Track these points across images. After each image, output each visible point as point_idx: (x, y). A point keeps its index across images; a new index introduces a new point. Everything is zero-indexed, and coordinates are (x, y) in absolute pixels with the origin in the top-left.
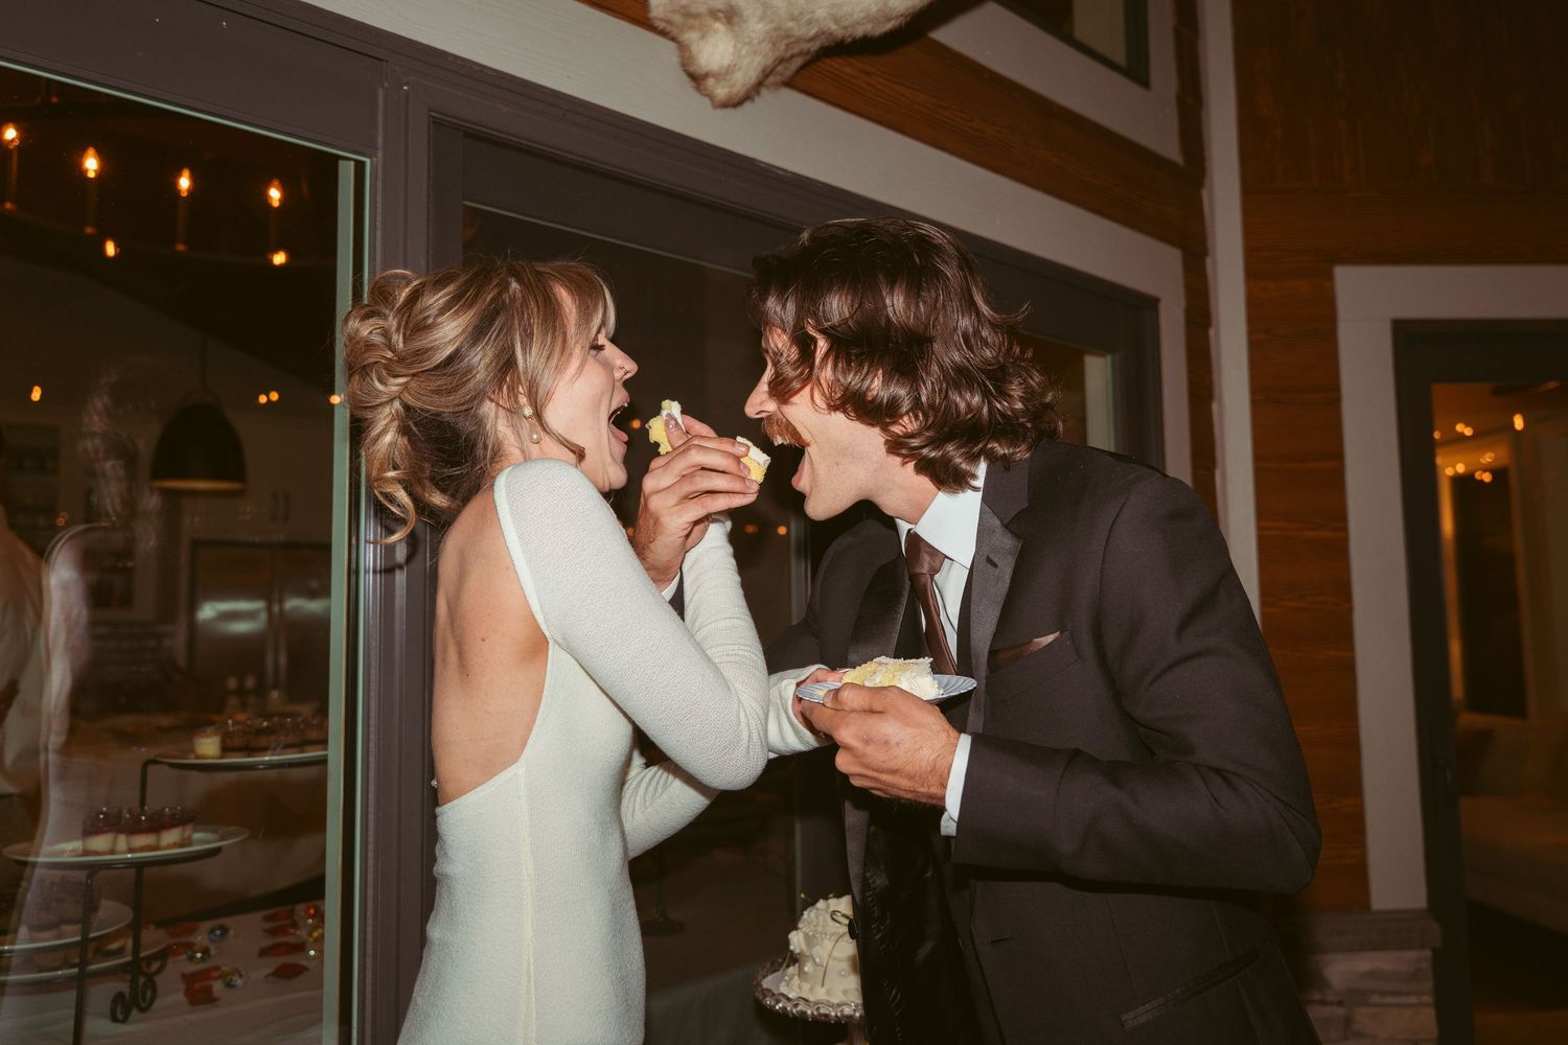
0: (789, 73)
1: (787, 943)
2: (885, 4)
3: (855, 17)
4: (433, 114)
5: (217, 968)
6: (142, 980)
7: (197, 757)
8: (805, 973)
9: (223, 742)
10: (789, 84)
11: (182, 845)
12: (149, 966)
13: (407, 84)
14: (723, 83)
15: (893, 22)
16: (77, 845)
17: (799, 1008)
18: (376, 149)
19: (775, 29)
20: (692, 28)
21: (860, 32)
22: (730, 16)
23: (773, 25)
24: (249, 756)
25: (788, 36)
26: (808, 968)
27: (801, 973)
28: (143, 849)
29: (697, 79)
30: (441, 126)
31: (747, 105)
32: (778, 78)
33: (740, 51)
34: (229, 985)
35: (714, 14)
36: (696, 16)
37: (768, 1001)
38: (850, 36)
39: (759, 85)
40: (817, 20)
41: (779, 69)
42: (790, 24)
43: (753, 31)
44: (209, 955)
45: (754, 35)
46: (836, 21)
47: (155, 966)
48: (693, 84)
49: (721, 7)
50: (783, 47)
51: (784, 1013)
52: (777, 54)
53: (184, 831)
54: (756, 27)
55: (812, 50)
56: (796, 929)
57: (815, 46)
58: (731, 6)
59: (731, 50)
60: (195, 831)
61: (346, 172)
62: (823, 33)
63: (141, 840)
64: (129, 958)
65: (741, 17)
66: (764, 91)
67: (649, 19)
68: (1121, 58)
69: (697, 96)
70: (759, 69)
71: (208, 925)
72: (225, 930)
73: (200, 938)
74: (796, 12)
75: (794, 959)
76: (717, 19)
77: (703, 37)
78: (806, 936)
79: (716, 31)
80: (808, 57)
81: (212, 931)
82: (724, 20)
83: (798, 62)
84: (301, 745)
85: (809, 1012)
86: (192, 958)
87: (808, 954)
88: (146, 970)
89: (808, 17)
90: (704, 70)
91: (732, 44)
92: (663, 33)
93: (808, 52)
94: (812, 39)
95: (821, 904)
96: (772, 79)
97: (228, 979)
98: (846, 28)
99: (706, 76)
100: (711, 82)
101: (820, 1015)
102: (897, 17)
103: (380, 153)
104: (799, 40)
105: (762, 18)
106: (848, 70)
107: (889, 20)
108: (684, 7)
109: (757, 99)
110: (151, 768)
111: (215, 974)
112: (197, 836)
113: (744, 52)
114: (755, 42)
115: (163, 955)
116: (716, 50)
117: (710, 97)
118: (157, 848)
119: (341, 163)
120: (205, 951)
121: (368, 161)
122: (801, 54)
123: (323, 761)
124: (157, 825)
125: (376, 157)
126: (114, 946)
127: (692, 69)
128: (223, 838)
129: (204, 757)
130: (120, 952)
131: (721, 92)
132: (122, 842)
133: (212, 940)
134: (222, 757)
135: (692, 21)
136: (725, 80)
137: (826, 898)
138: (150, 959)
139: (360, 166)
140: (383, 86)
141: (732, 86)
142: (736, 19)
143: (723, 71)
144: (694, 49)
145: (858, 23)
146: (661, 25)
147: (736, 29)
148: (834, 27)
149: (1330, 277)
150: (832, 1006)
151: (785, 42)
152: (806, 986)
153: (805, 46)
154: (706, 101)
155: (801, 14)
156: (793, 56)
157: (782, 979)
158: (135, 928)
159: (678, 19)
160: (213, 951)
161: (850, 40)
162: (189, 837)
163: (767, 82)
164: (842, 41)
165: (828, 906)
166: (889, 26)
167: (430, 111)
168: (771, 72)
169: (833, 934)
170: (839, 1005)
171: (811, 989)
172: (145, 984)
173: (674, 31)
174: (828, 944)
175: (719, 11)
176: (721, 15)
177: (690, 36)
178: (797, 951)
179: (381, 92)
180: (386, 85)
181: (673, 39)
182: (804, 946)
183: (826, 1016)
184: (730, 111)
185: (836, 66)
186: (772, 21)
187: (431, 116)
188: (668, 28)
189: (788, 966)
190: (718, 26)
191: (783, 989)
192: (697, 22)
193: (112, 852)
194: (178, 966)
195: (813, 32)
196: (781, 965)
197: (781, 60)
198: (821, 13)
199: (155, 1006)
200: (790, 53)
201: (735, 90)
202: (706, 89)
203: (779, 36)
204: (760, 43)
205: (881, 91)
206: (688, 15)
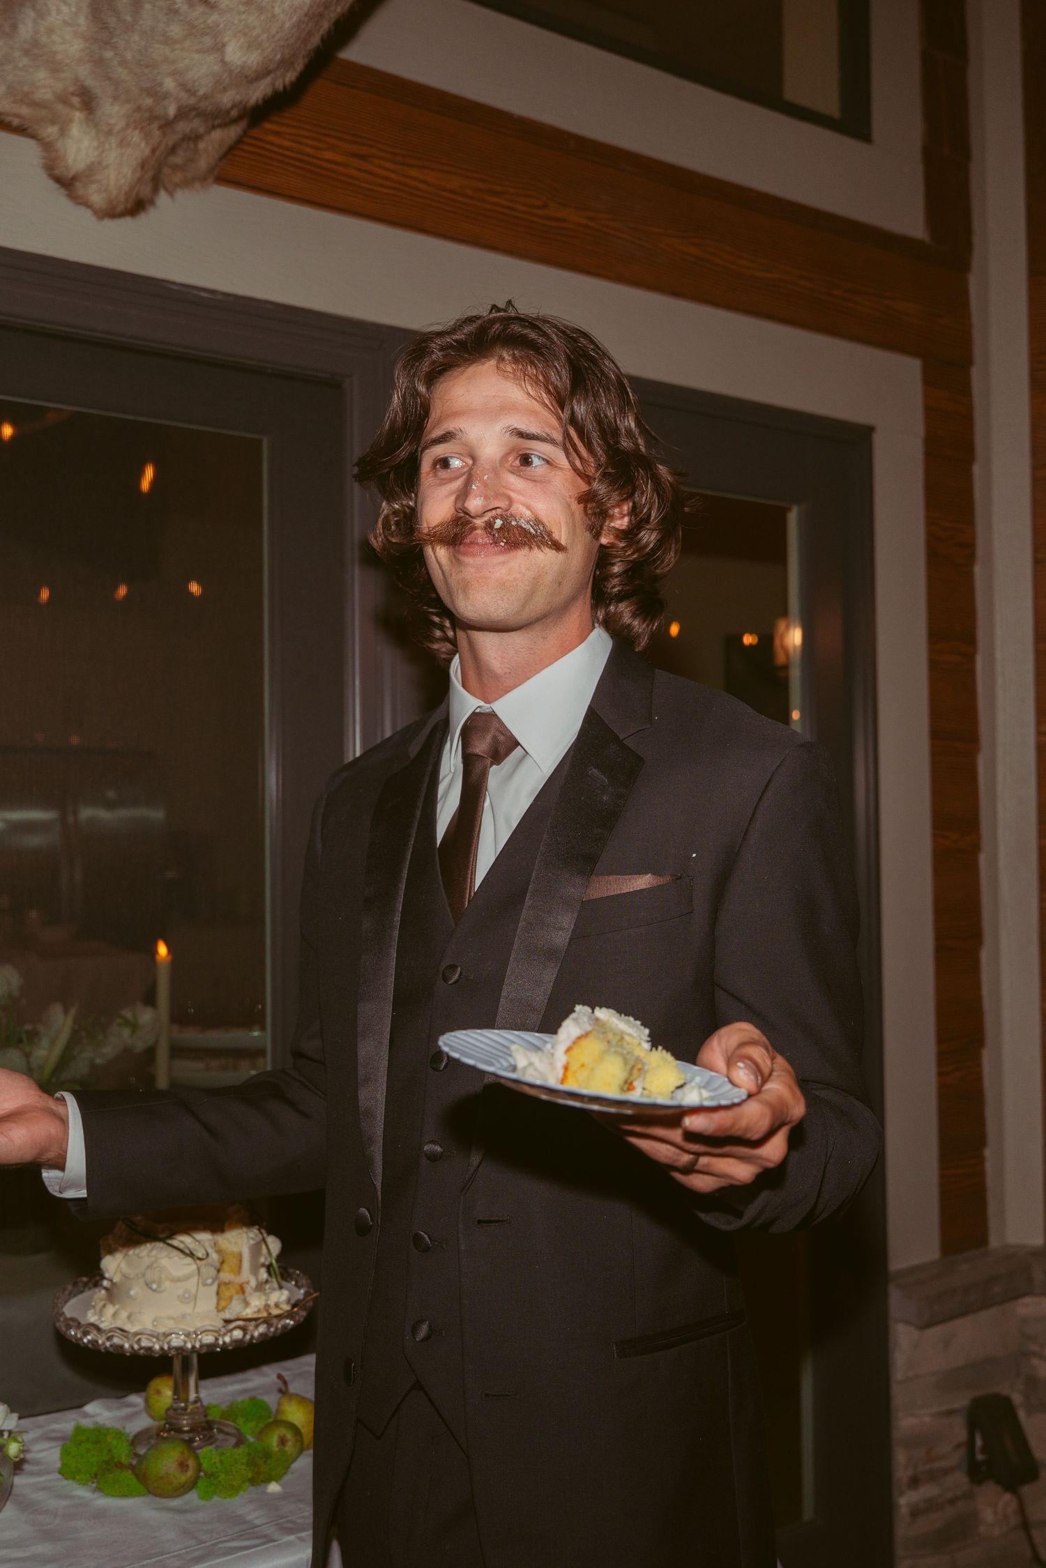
37: (73, 1333)
45: (112, 121)
48: (63, 191)
49: (71, 89)
76: (71, 106)
77: (63, 132)
99: (74, 178)
136: (93, 182)
205: (387, 178)
206: (35, 104)
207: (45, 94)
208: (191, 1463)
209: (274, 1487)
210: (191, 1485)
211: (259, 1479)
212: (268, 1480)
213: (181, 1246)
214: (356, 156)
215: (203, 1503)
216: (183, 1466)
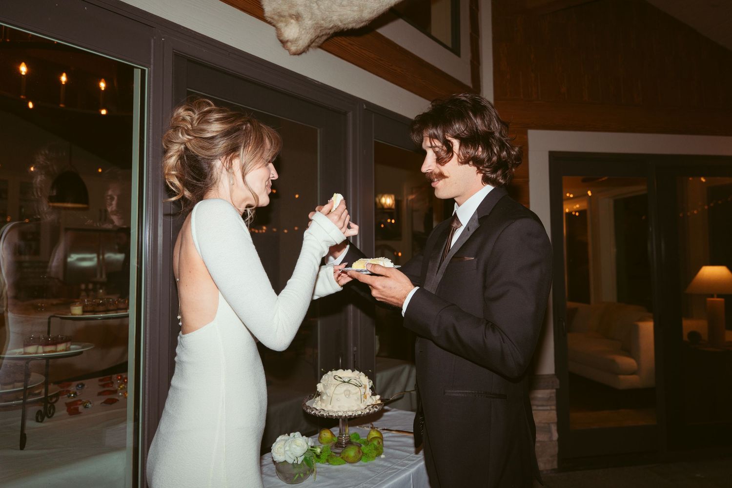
0: (320, 42)
1: (316, 388)
2: (361, 16)
3: (349, 20)
4: (174, 51)
5: (80, 400)
6: (49, 405)
7: (72, 315)
8: (323, 399)
9: (83, 308)
10: (320, 47)
11: (66, 351)
12: (51, 400)
13: (164, 38)
14: (295, 45)
15: (363, 23)
16: (22, 350)
17: (321, 413)
18: (150, 64)
19: (316, 24)
20: (281, 21)
21: (350, 26)
22: (298, 17)
23: (315, 22)
24: (94, 314)
25: (321, 27)
26: (324, 397)
27: (321, 399)
28: (49, 352)
29: (284, 43)
30: (178, 57)
31: (304, 55)
32: (316, 44)
33: (302, 32)
34: (86, 407)
35: (291, 16)
36: (284, 17)
37: (308, 411)
38: (346, 28)
39: (309, 46)
40: (333, 21)
41: (317, 40)
42: (322, 22)
43: (307, 24)
44: (77, 396)
45: (307, 26)
46: (341, 22)
47: (54, 400)
48: (282, 44)
49: (294, 13)
50: (319, 31)
51: (315, 416)
52: (317, 34)
53: (67, 345)
54: (308, 22)
55: (331, 33)
56: (320, 382)
57: (332, 32)
58: (298, 13)
59: (298, 31)
60: (71, 345)
61: (137, 74)
62: (335, 26)
63: (48, 348)
64: (43, 396)
65: (302, 18)
66: (310, 49)
67: (264, 17)
68: (450, 45)
69: (284, 49)
70: (309, 40)
71: (75, 383)
72: (83, 385)
73: (73, 388)
74: (325, 17)
75: (319, 394)
76: (292, 18)
77: (286, 25)
78: (324, 385)
79: (291, 23)
80: (329, 36)
81: (78, 386)
82: (295, 19)
83: (325, 38)
84: (117, 310)
85: (325, 415)
86: (69, 396)
87: (324, 392)
88: (50, 401)
89: (329, 19)
90: (287, 39)
91: (298, 29)
92: (270, 23)
93: (329, 34)
94: (331, 28)
95: (330, 373)
96: (314, 44)
97: (85, 404)
98: (345, 24)
99: (287, 41)
100: (289, 44)
101: (330, 415)
102: (365, 21)
103: (152, 66)
104: (325, 29)
105: (311, 19)
106: (344, 43)
107: (362, 22)
108: (279, 13)
109: (307, 52)
110: (52, 319)
111: (80, 403)
112: (72, 347)
113: (303, 32)
114: (308, 28)
115: (57, 395)
116: (291, 31)
117: (289, 50)
118: (56, 352)
119: (135, 69)
120: (75, 394)
121: (146, 69)
122: (326, 34)
123: (127, 316)
124: (55, 342)
125: (150, 67)
126: (37, 392)
127: (281, 38)
128: (83, 348)
129: (75, 315)
130: (39, 394)
131: (293, 49)
132: (41, 349)
133: (77, 389)
134: (83, 315)
135: (282, 19)
136: (295, 43)
137: (332, 371)
138: (52, 397)
139: (143, 72)
140: (153, 37)
141: (298, 46)
142: (300, 19)
143: (294, 40)
144: (283, 30)
145: (350, 23)
146: (269, 19)
147: (300, 23)
148: (340, 24)
149: (526, 134)
150: (334, 412)
151: (320, 29)
152: (324, 405)
153: (328, 31)
154: (287, 52)
155: (326, 18)
156: (323, 35)
157: (314, 402)
158: (46, 384)
159: (276, 17)
160: (78, 394)
161: (346, 30)
162: (69, 347)
163: (311, 46)
164: (343, 30)
165: (332, 374)
166: (362, 25)
167: (173, 49)
168: (313, 42)
169: (335, 384)
170: (337, 412)
171: (326, 406)
172: (50, 407)
173: (275, 23)
174: (332, 388)
175: (293, 15)
176: (294, 17)
177: (281, 25)
178: (320, 391)
179: (152, 41)
180: (155, 38)
181: (274, 26)
182: (323, 389)
183: (332, 416)
184: (296, 57)
185: (339, 40)
186: (315, 20)
187: (174, 52)
188: (272, 21)
189: (316, 397)
190: (292, 21)
191: (314, 406)
192: (284, 19)
193: (36, 353)
194: (63, 400)
195: (331, 26)
196: (314, 396)
197: (318, 37)
198: (335, 18)
199: (55, 415)
200: (322, 34)
201: (299, 48)
202: (287, 47)
203: (317, 26)
204: (310, 29)
205: (357, 52)
206: (281, 16)
207: (286, 14)
208: (361, 451)
209: (383, 456)
210: (360, 459)
211: (379, 455)
212: (381, 454)
213: (354, 383)
214: (350, 44)
215: (366, 463)
216: (359, 452)
